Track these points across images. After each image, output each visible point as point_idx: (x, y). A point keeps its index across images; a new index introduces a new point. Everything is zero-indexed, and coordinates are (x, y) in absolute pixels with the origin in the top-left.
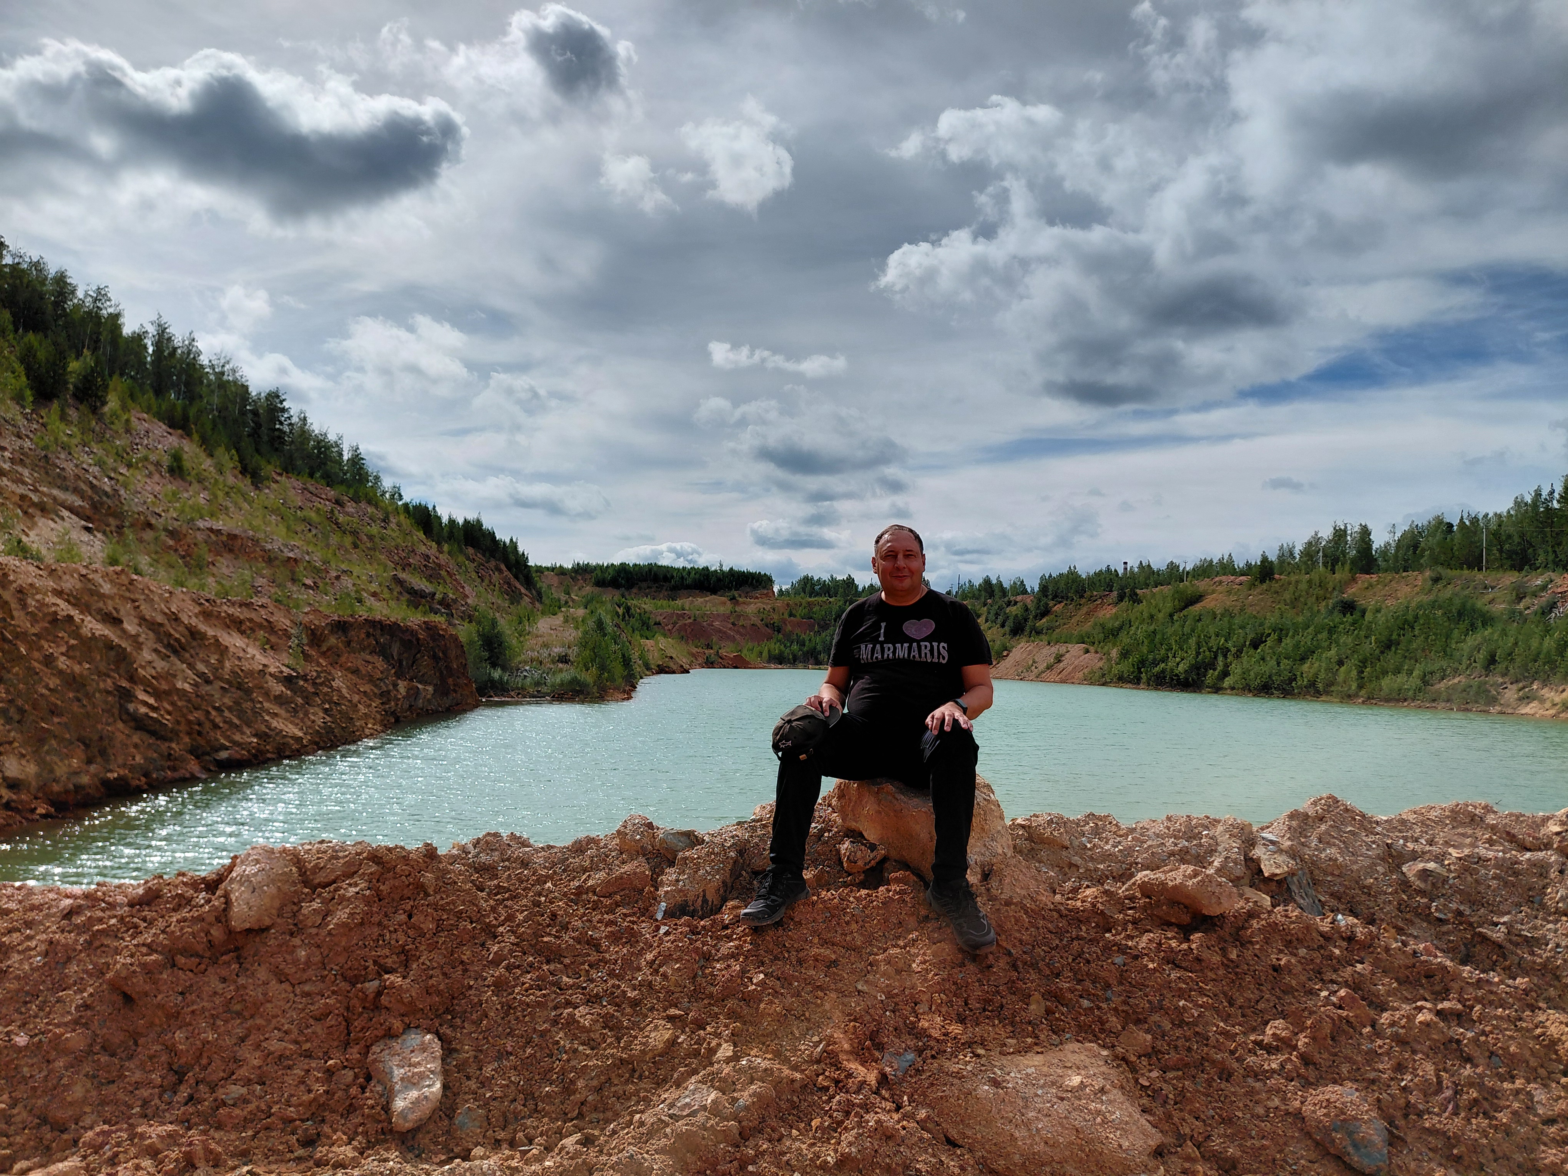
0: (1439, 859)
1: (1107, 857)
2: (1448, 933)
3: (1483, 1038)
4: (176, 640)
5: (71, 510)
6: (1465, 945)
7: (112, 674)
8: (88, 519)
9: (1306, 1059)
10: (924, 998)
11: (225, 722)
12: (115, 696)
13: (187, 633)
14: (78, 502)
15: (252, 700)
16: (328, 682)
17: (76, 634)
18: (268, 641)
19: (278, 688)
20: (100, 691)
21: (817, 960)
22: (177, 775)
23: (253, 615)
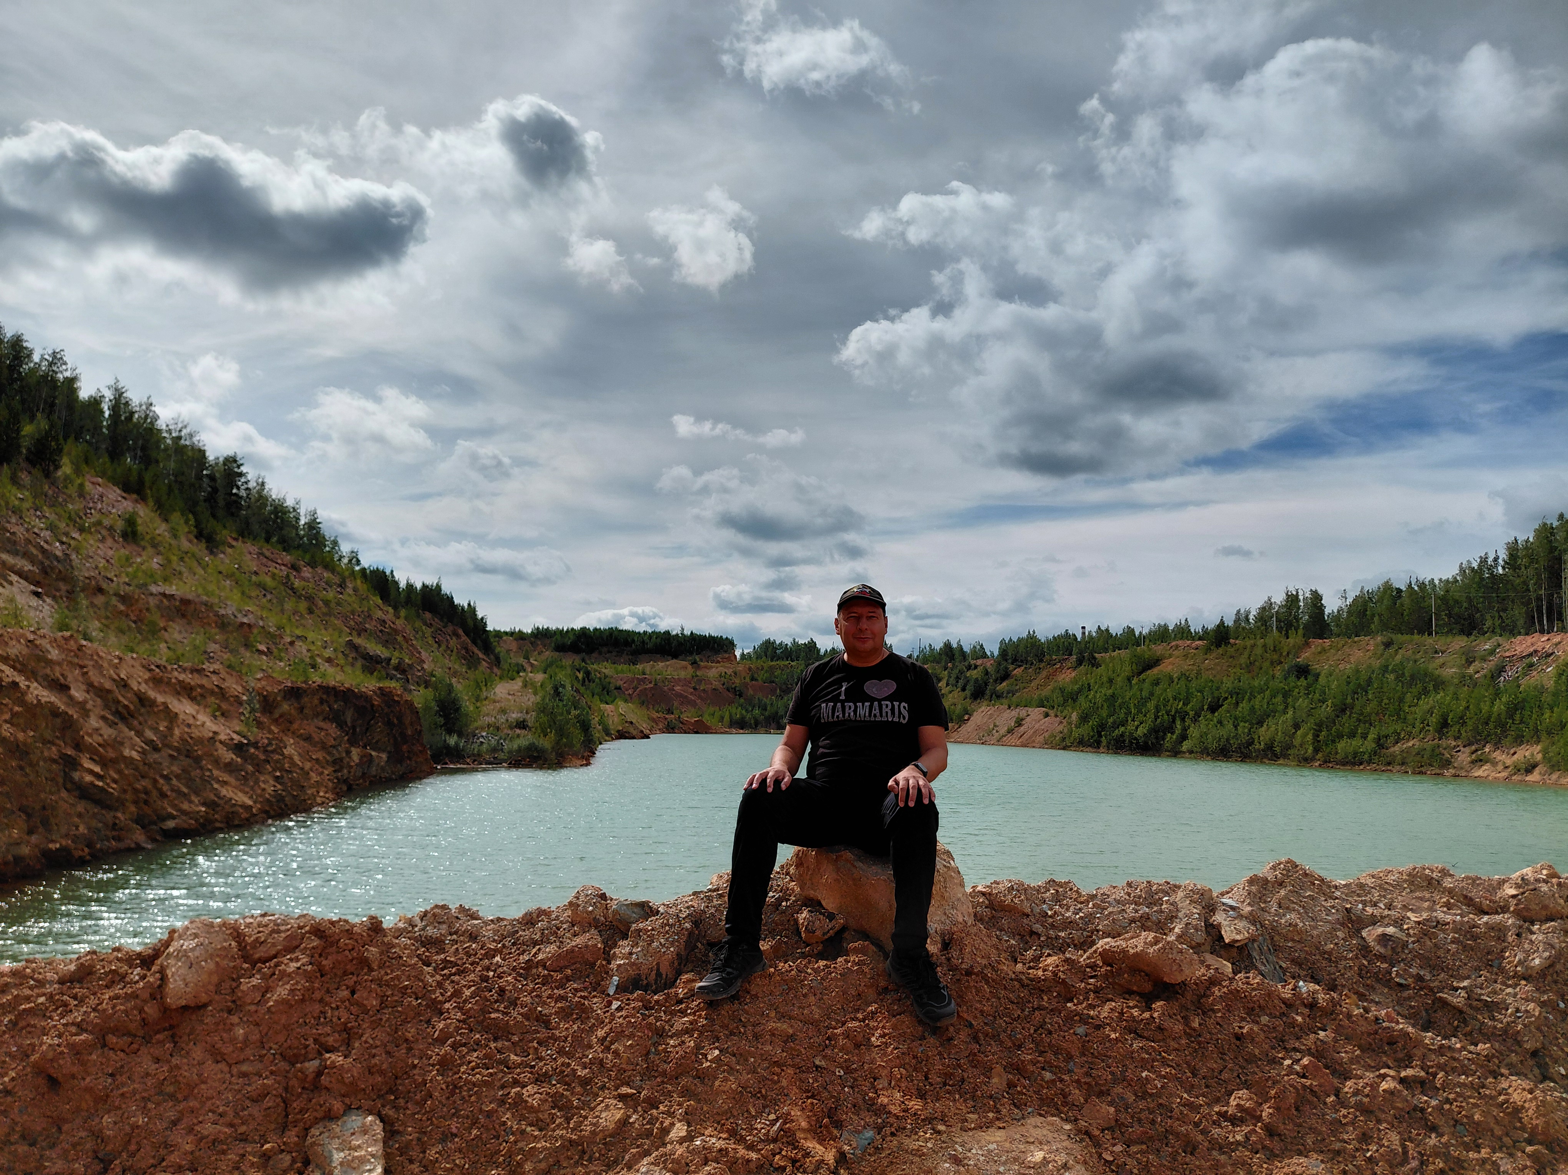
0: (1398, 923)
1: (1068, 924)
2: (1409, 998)
3: (1447, 1107)
4: (126, 707)
5: (20, 574)
6: (1426, 1010)
7: (58, 742)
8: (37, 584)
9: (1271, 1131)
10: (884, 1073)
11: (172, 790)
12: (59, 763)
13: (136, 700)
14: (28, 567)
15: (201, 768)
16: (279, 750)
17: (22, 702)
18: (219, 708)
19: (228, 756)
20: (45, 760)
21: (773, 1035)
22: (121, 845)
23: (204, 681)
